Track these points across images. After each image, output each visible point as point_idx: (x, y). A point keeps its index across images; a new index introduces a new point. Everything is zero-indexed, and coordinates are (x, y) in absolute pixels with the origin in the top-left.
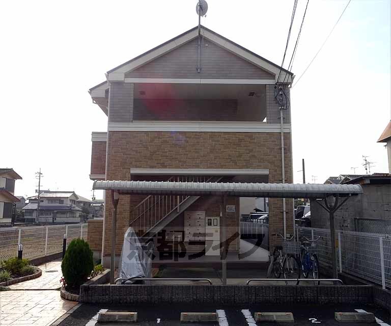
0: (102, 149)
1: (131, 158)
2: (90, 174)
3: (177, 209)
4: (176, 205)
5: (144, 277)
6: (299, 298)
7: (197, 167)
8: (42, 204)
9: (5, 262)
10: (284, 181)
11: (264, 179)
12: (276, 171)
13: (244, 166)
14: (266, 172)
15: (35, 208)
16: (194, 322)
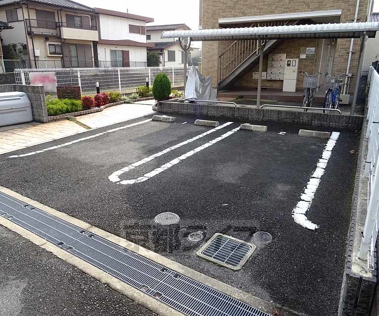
1: (219, 9)
3: (256, 52)
4: (256, 49)
5: (196, 99)
6: (296, 120)
7: (272, 12)
10: (355, 20)
11: (335, 19)
12: (349, 11)
13: (318, 8)
14: (338, 12)
16: (202, 125)
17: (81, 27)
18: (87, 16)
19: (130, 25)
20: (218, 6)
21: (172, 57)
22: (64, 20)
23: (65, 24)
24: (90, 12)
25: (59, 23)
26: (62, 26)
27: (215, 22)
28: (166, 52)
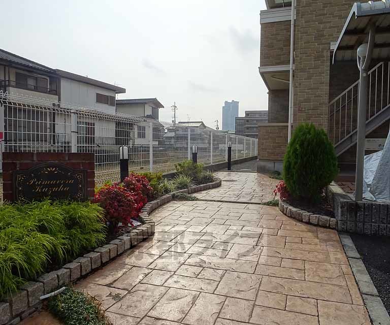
0: (275, 33)
1: (330, 27)
2: (259, 66)
8: (177, 133)
9: (180, 165)
15: (173, 136)
17: (36, 89)
18: (45, 77)
19: (97, 94)
20: (330, 22)
21: (142, 135)
22: (13, 78)
23: (13, 84)
24: (50, 72)
25: (5, 81)
26: (9, 86)
27: (323, 50)
28: (136, 128)
